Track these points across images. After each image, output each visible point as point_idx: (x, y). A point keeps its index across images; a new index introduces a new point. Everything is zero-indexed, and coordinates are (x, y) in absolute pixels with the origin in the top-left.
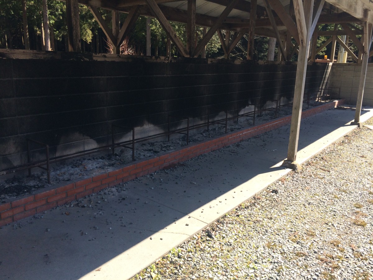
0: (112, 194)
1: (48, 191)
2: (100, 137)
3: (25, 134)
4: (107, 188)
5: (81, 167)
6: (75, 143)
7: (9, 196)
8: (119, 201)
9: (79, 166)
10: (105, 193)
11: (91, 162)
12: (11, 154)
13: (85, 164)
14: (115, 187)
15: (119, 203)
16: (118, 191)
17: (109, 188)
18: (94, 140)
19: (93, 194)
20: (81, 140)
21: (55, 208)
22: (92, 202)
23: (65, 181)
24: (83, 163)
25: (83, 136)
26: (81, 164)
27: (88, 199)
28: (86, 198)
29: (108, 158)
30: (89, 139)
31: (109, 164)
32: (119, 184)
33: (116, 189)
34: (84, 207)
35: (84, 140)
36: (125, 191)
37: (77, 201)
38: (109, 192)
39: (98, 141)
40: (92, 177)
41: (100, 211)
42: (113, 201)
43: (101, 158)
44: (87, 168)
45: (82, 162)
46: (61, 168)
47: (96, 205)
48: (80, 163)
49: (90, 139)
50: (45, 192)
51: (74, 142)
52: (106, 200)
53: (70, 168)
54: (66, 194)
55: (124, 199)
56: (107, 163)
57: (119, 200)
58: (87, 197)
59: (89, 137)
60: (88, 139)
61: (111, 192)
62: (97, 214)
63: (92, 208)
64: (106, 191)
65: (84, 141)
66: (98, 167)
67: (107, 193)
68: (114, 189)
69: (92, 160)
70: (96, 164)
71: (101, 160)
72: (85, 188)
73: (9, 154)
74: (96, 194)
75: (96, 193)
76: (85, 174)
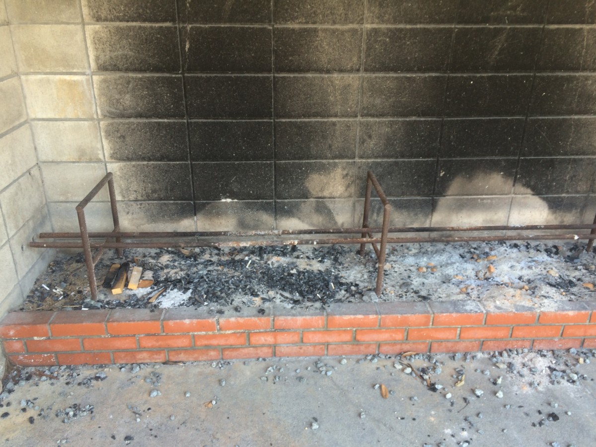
0: (528, 378)
1: (360, 316)
2: (564, 195)
3: (369, 160)
4: (526, 350)
5: (482, 263)
6: (488, 199)
7: (283, 298)
8: (537, 418)
9: (479, 257)
10: (510, 366)
11: (514, 255)
12: (334, 198)
13: (495, 258)
14: (550, 354)
15: (534, 425)
16: (550, 376)
17: (530, 351)
18: (544, 199)
19: (480, 355)
20: (506, 194)
21: (369, 358)
22: (463, 383)
23: (419, 297)
24: (493, 253)
25: (514, 185)
26: (487, 254)
27: (457, 364)
28: (454, 359)
29: (569, 253)
30: (530, 196)
31: (560, 277)
32: (568, 350)
33: (549, 367)
34: (432, 388)
35: (513, 195)
36: (574, 382)
37: (429, 358)
38: (524, 365)
39: (555, 205)
40: (488, 313)
41: (463, 429)
42: (520, 407)
43: (548, 252)
44: (496, 271)
45: (491, 249)
46: (436, 252)
47: (465, 399)
48: (487, 250)
49: (533, 195)
50: (352, 317)
51: (484, 196)
52: (500, 394)
53: (456, 257)
54: (406, 334)
55: (554, 417)
56: (555, 274)
57: (540, 412)
58: (459, 356)
59: (529, 191)
60: (526, 194)
61: (531, 370)
62: (453, 436)
63: (452, 404)
64: (517, 360)
65: (513, 198)
66: (525, 278)
67: (518, 366)
68: (542, 364)
69: (523, 248)
70: (522, 268)
71: (543, 257)
72: (458, 332)
73: (330, 198)
74: (486, 356)
75: (489, 354)
76: (474, 294)
